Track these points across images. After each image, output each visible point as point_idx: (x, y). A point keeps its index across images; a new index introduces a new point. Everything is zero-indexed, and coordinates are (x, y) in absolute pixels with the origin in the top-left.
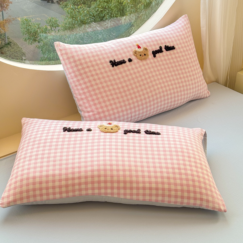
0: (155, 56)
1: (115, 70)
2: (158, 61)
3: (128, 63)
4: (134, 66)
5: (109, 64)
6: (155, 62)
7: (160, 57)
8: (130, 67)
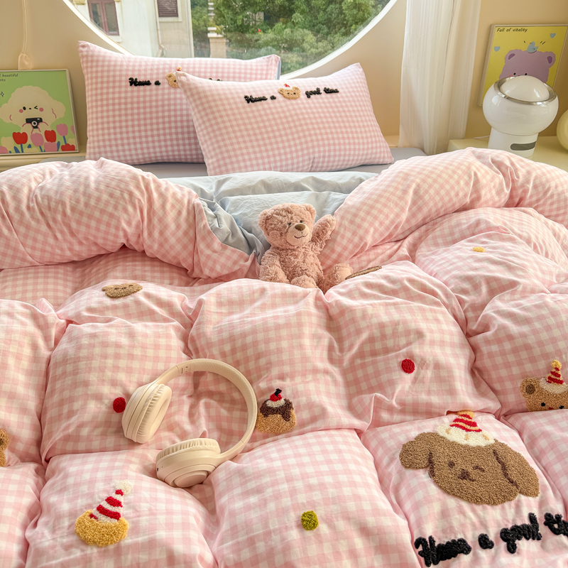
0: (309, 97)
1: (250, 107)
2: (313, 103)
3: (269, 100)
4: (277, 105)
5: (244, 100)
6: (308, 103)
7: (316, 98)
8: (272, 106)
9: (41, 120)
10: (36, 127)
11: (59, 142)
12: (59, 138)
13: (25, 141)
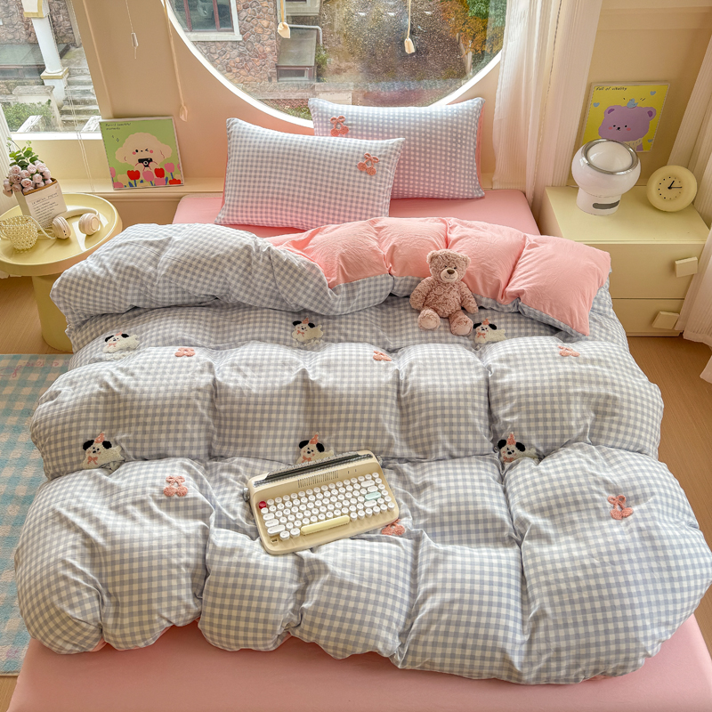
9: (151, 160)
10: (148, 166)
11: (167, 178)
12: (167, 174)
13: (138, 177)
